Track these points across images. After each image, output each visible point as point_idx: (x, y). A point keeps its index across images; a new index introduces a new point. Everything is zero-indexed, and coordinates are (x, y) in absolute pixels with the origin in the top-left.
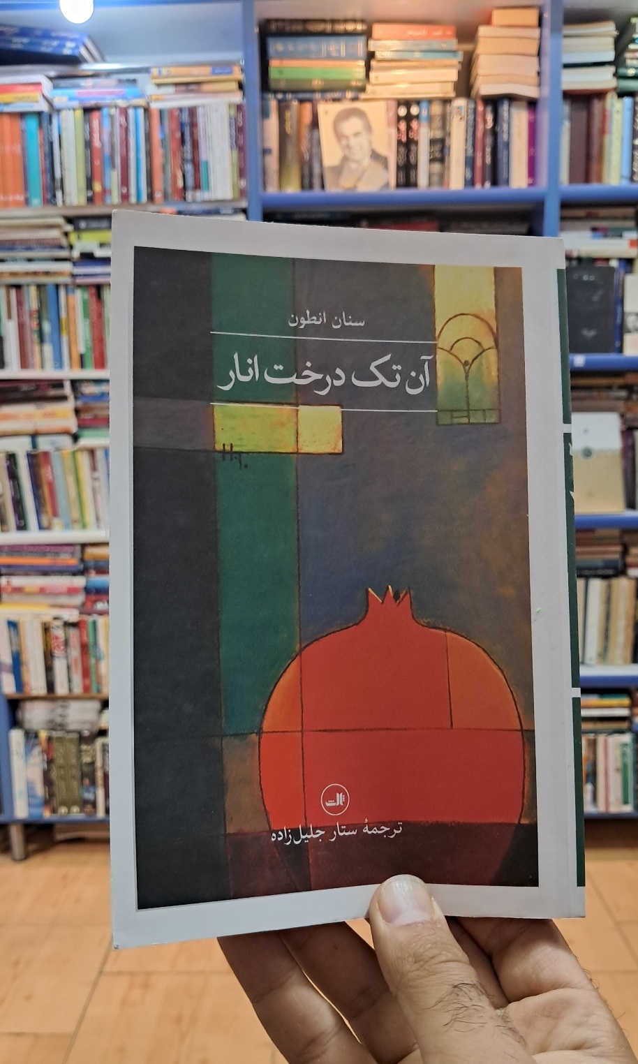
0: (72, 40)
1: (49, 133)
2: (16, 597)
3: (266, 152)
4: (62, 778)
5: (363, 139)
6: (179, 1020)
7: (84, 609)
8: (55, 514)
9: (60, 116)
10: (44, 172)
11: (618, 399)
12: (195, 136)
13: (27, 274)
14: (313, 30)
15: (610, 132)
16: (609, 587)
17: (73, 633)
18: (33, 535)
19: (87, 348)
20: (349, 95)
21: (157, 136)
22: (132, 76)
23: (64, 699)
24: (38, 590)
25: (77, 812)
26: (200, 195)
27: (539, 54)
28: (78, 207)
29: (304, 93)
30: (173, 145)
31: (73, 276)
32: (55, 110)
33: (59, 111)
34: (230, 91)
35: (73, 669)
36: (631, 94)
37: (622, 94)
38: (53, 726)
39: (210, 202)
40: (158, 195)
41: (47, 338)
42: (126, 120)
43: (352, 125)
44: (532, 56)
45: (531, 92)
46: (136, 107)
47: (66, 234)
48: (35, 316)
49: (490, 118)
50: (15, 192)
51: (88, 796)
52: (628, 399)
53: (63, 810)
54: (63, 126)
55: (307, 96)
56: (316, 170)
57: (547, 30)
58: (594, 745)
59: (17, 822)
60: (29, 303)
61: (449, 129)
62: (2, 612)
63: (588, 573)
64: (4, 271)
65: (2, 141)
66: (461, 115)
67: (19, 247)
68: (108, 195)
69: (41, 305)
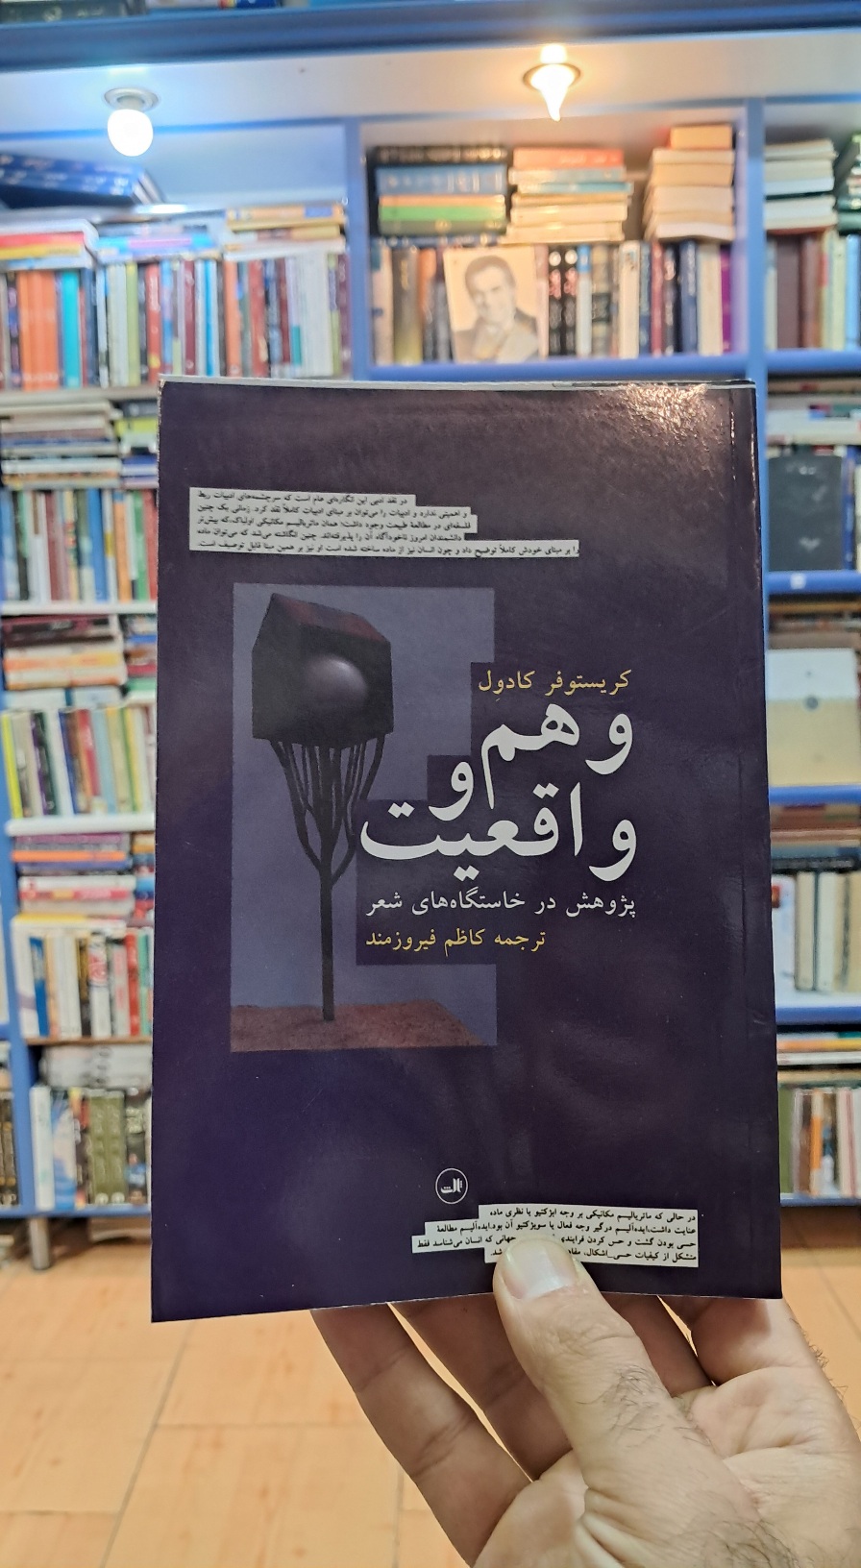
0: (125, 176)
1: (93, 296)
2: (42, 905)
3: (376, 313)
4: (100, 1154)
5: (504, 296)
6: (264, 1493)
7: (132, 922)
8: (96, 792)
9: (107, 274)
10: (84, 344)
12: (284, 295)
13: (61, 475)
14: (435, 159)
15: (830, 283)
16: (847, 883)
17: (118, 952)
18: (67, 822)
19: (140, 572)
20: (485, 239)
21: (233, 295)
22: (201, 221)
23: (104, 1044)
24: (72, 895)
25: (121, 1202)
26: (290, 371)
27: (733, 183)
28: (129, 388)
29: (425, 237)
30: (255, 307)
31: (122, 477)
32: (100, 266)
33: (105, 267)
34: (329, 238)
35: (117, 1003)
36: (856, 232)
37: (844, 233)
38: (89, 1082)
40: (235, 372)
41: (86, 559)
42: (194, 277)
44: (723, 186)
45: (724, 233)
46: (206, 260)
47: (112, 423)
48: (71, 530)
49: (670, 266)
50: (47, 369)
51: (137, 1179)
53: (102, 1198)
54: (112, 285)
55: (430, 241)
56: (442, 335)
57: (743, 153)
58: (831, 1102)
59: (37, 1215)
60: (63, 514)
61: (618, 280)
62: (24, 926)
63: (816, 865)
64: (30, 471)
65: (31, 306)
66: (631, 263)
67: (52, 439)
68: (168, 372)
69: (79, 516)
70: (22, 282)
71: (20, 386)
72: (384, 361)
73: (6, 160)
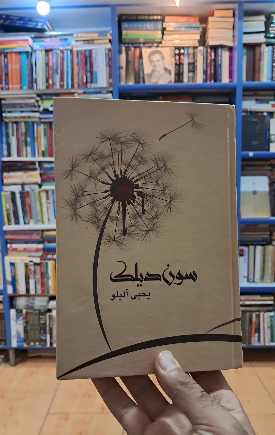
0: (41, 22)
1: (31, 60)
2: (14, 252)
3: (120, 68)
4: (31, 330)
5: (161, 63)
7: (42, 258)
8: (31, 218)
9: (36, 54)
10: (28, 76)
11: (267, 170)
12: (91, 61)
13: (21, 117)
14: (140, 19)
15: (263, 61)
16: (264, 249)
17: (38, 268)
18: (22, 227)
19: (45, 148)
20: (155, 45)
21: (75, 61)
22: (65, 37)
23: (33, 296)
24: (23, 249)
25: (38, 345)
26: (93, 86)
27: (233, 28)
28: (43, 90)
29: (136, 44)
30: (82, 65)
31: (40, 118)
32: (34, 51)
34: (106, 43)
35: (37, 283)
36: (272, 44)
37: (268, 45)
38: (28, 307)
39: (97, 88)
40: (76, 85)
41: (29, 144)
42: (63, 55)
43: (156, 57)
44: (231, 29)
45: (230, 44)
46: (67, 50)
47: (37, 101)
48: (24, 135)
49: (213, 54)
50: (17, 84)
51: (43, 338)
52: (271, 170)
53: (32, 344)
54: (37, 57)
55: (138, 45)
56: (141, 75)
57: (237, 19)
58: (258, 316)
59: (12, 349)
60: (21, 129)
61: (196, 58)
62: (8, 259)
63: (255, 243)
64: (11, 116)
65: (12, 63)
66: (201, 53)
67: (18, 106)
68: (55, 85)
69: (26, 131)
70: (9, 56)
71: (8, 89)
72: (123, 83)
73: (4, 17)
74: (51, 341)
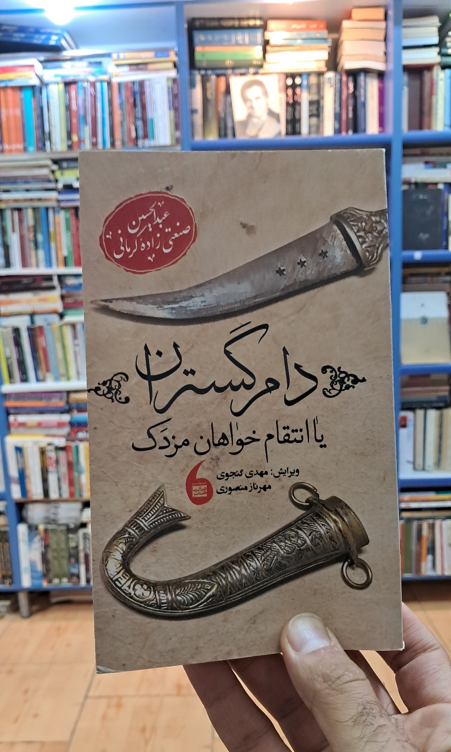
0: (56, 34)
1: (40, 101)
2: (21, 429)
4: (55, 558)
5: (262, 101)
6: (143, 730)
7: (69, 438)
8: (48, 370)
9: (48, 89)
10: (37, 128)
11: (445, 282)
12: (144, 101)
13: (26, 200)
14: (225, 26)
15: (437, 95)
16: (441, 416)
17: (62, 454)
18: (33, 386)
19: (69, 252)
20: (252, 70)
21: (116, 101)
22: (98, 60)
23: (56, 501)
24: (37, 424)
25: (66, 582)
26: (148, 143)
27: (385, 40)
28: (62, 152)
29: (220, 70)
30: (128, 107)
31: (58, 201)
32: (44, 84)
33: (47, 85)
34: (168, 69)
35: (62, 481)
37: (444, 67)
38: (48, 521)
39: (155, 147)
40: (118, 143)
41: (40, 245)
42: (95, 91)
43: (254, 92)
44: (380, 41)
45: (379, 66)
46: (101, 81)
47: (53, 172)
48: (32, 230)
49: (351, 85)
50: (17, 142)
51: (74, 570)
53: (56, 581)
54: (51, 95)
55: (222, 72)
56: (229, 124)
57: (391, 23)
58: (432, 527)
59: (23, 590)
60: (27, 221)
61: (323, 94)
62: (11, 441)
63: (425, 406)
64: (10, 198)
65: (7, 107)
66: (331, 83)
67: (21, 181)
68: (82, 143)
69: (36, 222)
70: (2, 94)
71: (2, 151)
72: (198, 138)
74: (88, 576)
